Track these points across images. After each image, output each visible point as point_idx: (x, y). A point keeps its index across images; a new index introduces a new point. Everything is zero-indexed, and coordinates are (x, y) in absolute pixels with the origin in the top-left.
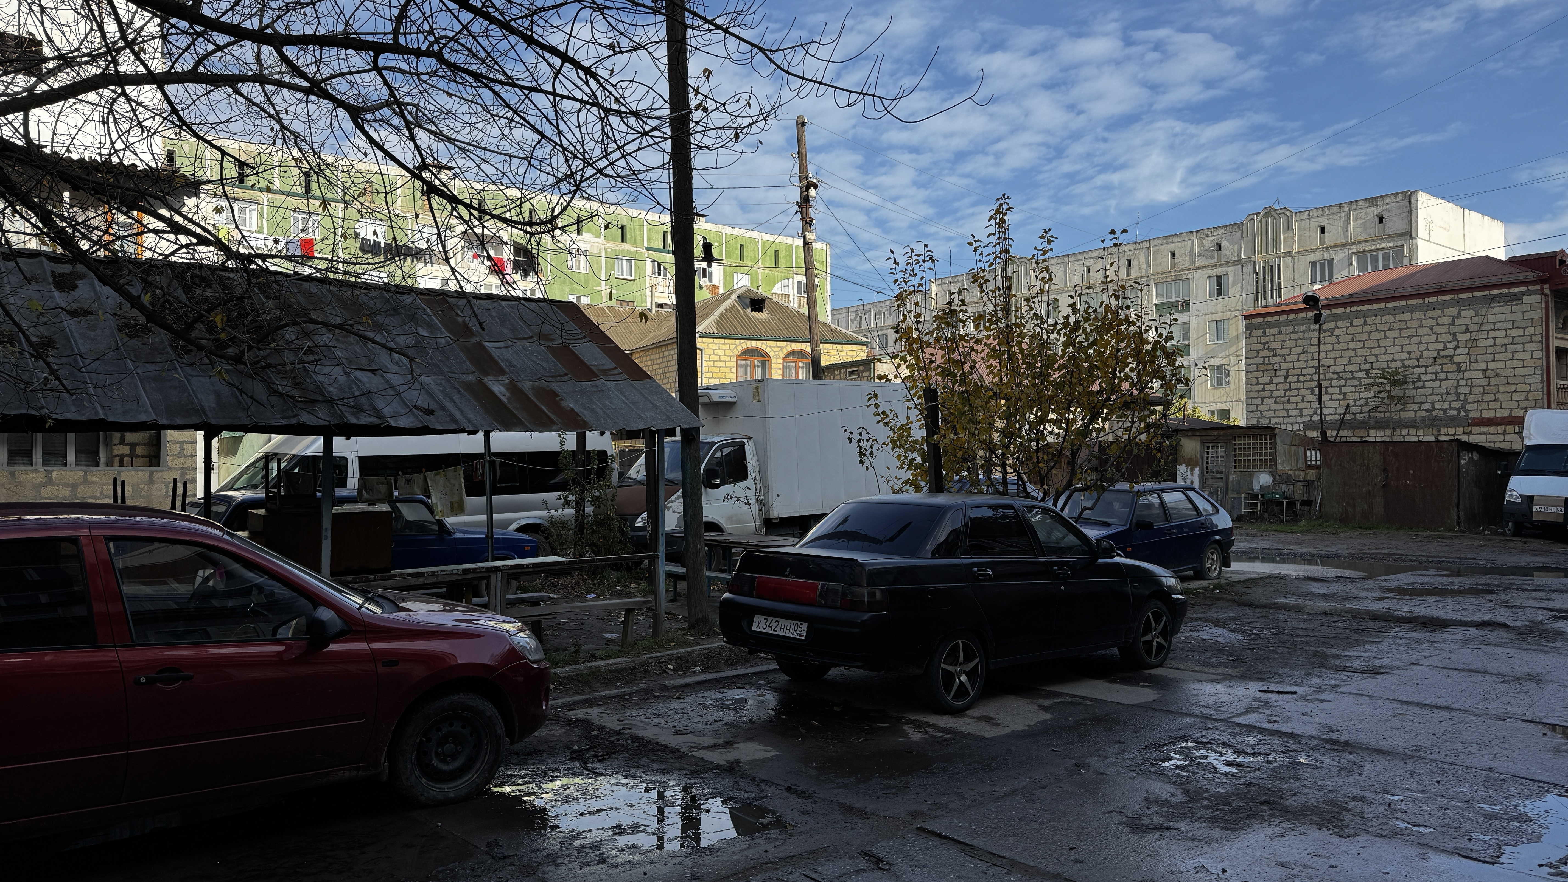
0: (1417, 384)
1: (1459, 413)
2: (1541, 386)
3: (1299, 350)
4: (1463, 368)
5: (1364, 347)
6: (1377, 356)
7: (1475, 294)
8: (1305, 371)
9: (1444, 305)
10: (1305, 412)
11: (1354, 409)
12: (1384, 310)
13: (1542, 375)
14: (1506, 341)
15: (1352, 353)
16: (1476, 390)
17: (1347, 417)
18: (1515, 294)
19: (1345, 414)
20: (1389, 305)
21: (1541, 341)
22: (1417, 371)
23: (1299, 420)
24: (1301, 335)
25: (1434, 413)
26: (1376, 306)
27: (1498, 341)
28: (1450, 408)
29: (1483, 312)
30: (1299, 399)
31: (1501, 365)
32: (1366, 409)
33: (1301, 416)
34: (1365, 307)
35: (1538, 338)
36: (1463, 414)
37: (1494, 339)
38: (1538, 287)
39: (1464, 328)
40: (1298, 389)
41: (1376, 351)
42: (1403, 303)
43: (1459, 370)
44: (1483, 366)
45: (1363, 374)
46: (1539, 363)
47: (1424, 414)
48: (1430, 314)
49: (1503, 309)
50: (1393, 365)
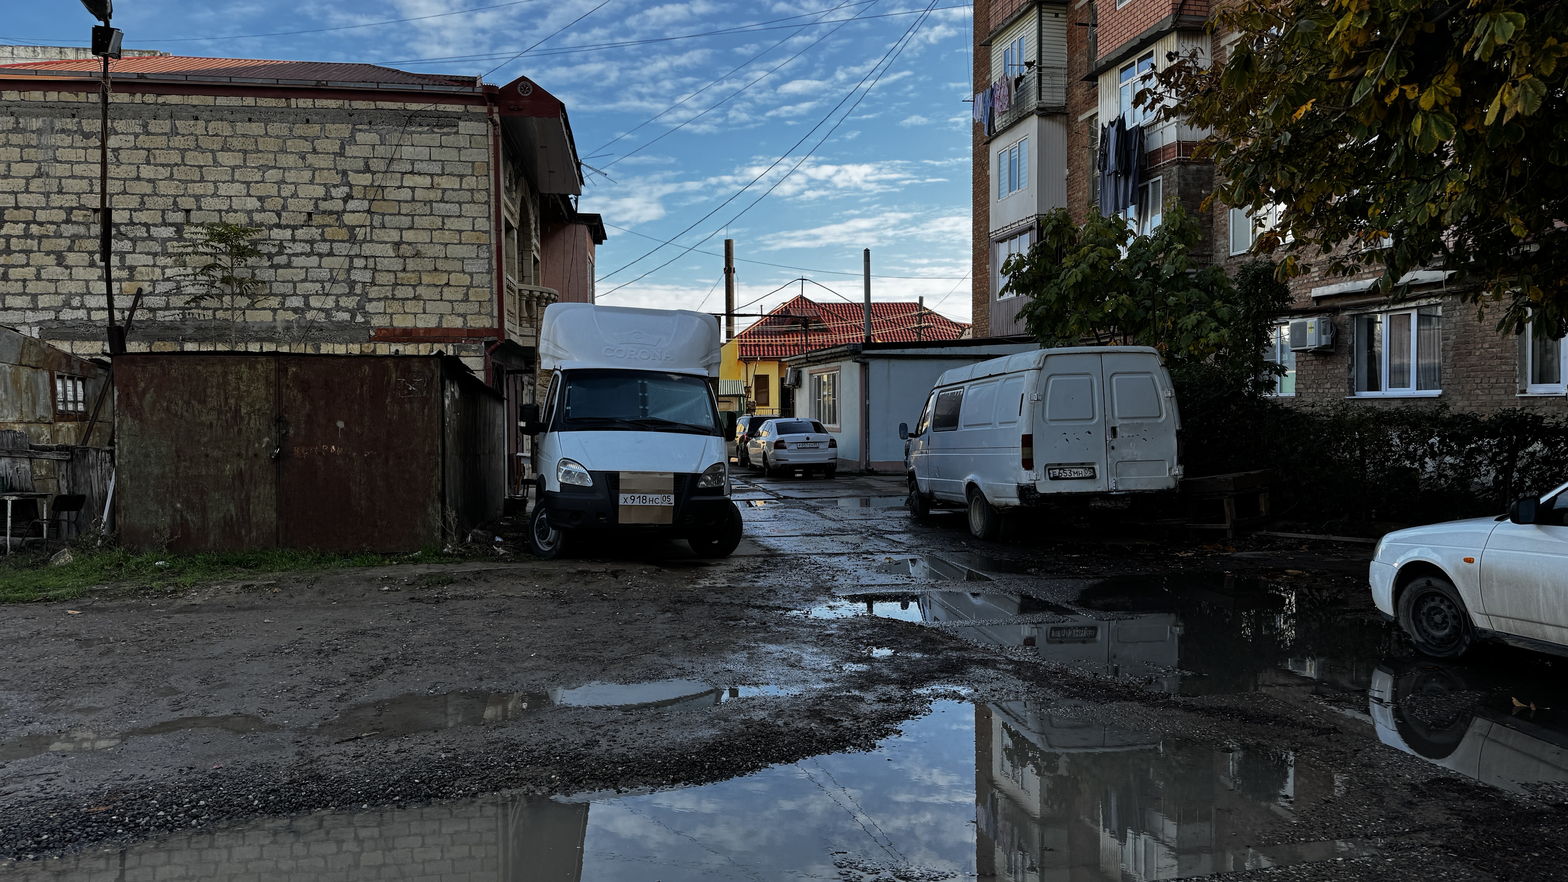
0: (277, 260)
1: (353, 317)
2: (487, 278)
3: (30, 169)
4: (360, 237)
5: (171, 178)
6: (198, 198)
7: (381, 104)
8: (41, 216)
9: (325, 116)
10: (43, 301)
11: (149, 301)
12: (212, 109)
13: (490, 259)
14: (432, 195)
15: (147, 188)
16: (384, 278)
17: (139, 315)
18: (447, 115)
19: (133, 310)
20: (222, 101)
21: (487, 203)
22: (276, 233)
23: (30, 316)
24: (34, 139)
25: (309, 315)
26: (195, 100)
27: (419, 194)
28: (338, 308)
29: (394, 138)
30: (30, 272)
31: (424, 237)
32: (177, 301)
33: (35, 309)
34: (174, 99)
35: (481, 197)
36: (359, 319)
37: (413, 189)
38: (483, 109)
39: (361, 164)
40: (27, 252)
41: (198, 188)
42: (249, 101)
43: (352, 239)
44: (395, 236)
45: (169, 232)
46: (484, 239)
47: (291, 316)
48: (300, 129)
49: (426, 139)
50: (231, 219)
